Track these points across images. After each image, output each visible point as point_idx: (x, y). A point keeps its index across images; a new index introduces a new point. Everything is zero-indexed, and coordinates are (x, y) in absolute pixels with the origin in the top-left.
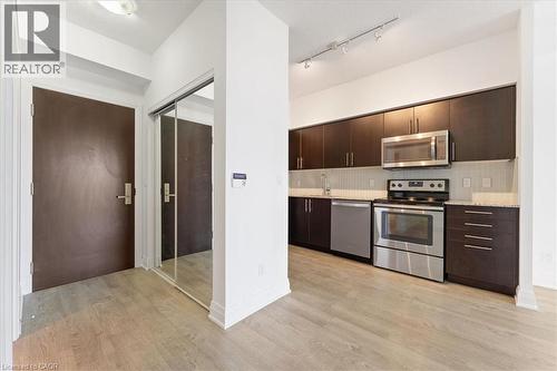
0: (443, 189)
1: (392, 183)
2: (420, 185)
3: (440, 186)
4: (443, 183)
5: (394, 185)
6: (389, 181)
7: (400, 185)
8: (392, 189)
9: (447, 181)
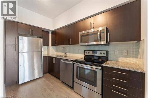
0: (105, 55)
1: (86, 51)
2: (96, 53)
3: (104, 54)
4: (105, 52)
5: (86, 53)
6: (85, 51)
7: (89, 53)
8: (86, 54)
9: (107, 52)
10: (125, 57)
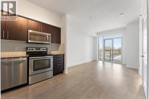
0: (46, 51)
2: (40, 49)
4: (46, 49)
6: (27, 48)
7: (32, 50)
9: (47, 48)
10: (54, 51)
